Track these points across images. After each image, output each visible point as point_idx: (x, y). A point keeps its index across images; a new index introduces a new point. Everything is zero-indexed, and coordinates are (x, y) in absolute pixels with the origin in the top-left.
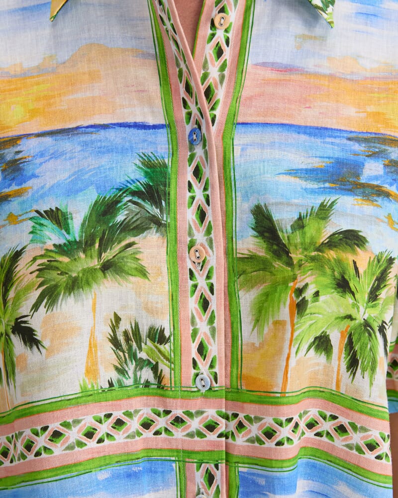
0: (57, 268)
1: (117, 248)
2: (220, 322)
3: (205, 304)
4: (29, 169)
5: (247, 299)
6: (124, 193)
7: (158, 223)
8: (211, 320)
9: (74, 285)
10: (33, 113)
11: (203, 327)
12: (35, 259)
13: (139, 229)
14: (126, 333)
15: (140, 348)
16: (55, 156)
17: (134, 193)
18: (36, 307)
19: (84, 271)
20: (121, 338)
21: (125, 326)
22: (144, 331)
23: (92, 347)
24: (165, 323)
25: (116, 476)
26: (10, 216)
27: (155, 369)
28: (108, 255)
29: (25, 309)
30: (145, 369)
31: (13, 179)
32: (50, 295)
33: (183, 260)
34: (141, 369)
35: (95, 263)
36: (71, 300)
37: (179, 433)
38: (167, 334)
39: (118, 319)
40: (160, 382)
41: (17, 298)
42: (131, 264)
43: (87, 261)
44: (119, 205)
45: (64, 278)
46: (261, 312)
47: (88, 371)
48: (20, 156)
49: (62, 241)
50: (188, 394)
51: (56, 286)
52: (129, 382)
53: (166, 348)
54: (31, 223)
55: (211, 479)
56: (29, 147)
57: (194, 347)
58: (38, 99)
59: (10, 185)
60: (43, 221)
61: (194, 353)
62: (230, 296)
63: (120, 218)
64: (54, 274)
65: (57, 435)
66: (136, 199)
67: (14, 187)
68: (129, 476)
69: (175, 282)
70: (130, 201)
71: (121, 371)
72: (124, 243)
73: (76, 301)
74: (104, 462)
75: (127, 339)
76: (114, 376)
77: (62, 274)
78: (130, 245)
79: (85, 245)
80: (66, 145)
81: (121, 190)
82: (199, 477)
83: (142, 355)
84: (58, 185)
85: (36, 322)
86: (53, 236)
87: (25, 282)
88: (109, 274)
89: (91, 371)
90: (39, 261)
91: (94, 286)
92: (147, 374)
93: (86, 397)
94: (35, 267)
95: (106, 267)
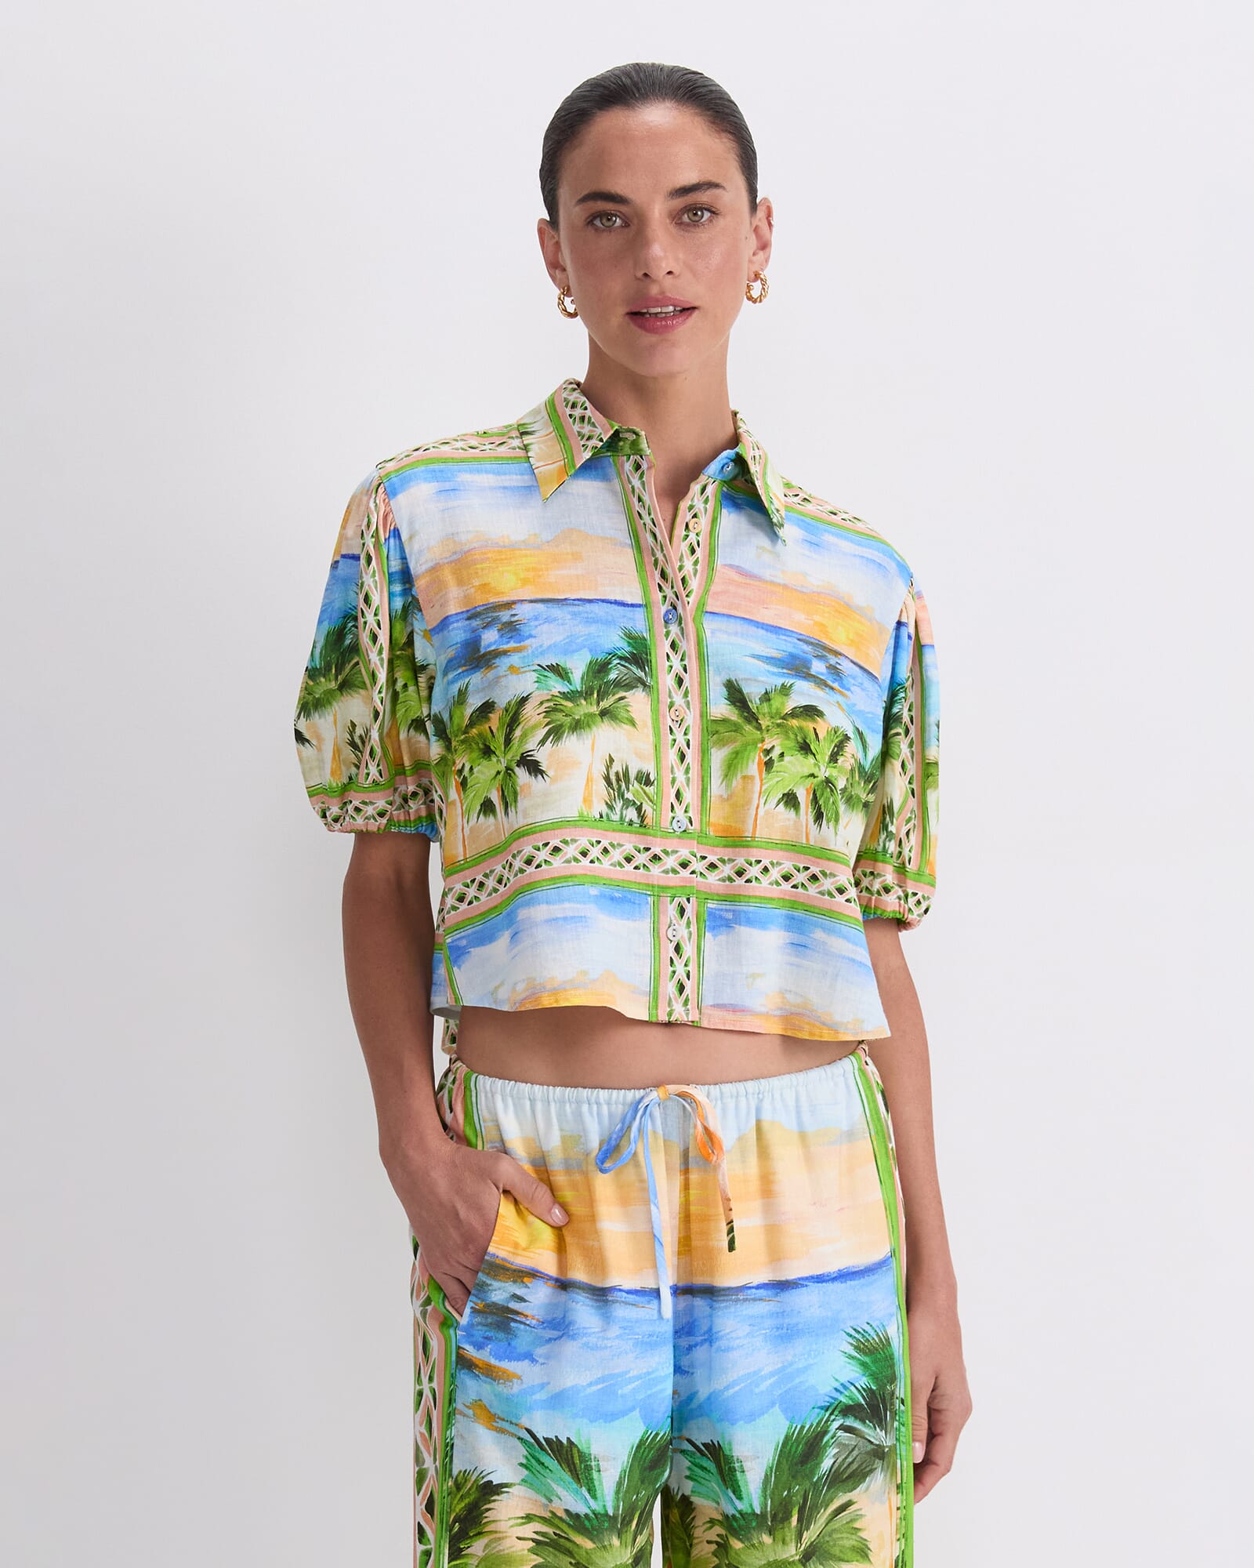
0: (562, 711)
1: (612, 699)
2: (694, 773)
3: (682, 757)
4: (525, 631)
5: (718, 757)
6: (613, 657)
7: (644, 684)
8: (687, 771)
9: (577, 726)
10: (525, 582)
11: (680, 777)
12: (542, 703)
13: (629, 687)
14: (617, 774)
15: (628, 789)
16: (548, 620)
17: (621, 658)
18: (543, 742)
19: (585, 714)
20: (613, 778)
21: (617, 767)
22: (632, 775)
23: (589, 780)
24: (649, 767)
25: (602, 896)
26: (511, 668)
27: (639, 809)
28: (604, 704)
29: (531, 744)
30: (630, 809)
31: (511, 637)
32: (555, 733)
33: (664, 717)
34: (627, 808)
35: (594, 709)
36: (574, 737)
37: (656, 870)
38: (652, 778)
39: (612, 760)
40: (642, 821)
41: (524, 736)
42: (623, 714)
43: (587, 708)
44: (610, 666)
45: (569, 719)
46: (731, 766)
47: (585, 800)
48: (516, 618)
49: (566, 690)
50: (666, 835)
51: (561, 726)
52: (616, 817)
53: (650, 790)
54: (535, 675)
55: (682, 911)
56: (523, 612)
57: (673, 793)
58: (528, 570)
59: (508, 642)
60: (546, 673)
61: (673, 799)
62: (704, 753)
63: (613, 676)
64: (559, 716)
65: (556, 850)
66: (623, 663)
67: (512, 645)
68: (612, 899)
69: (657, 734)
70: (618, 664)
71: (611, 807)
72: (617, 696)
73: (578, 739)
74: (595, 881)
75: (618, 780)
76: (605, 810)
77: (566, 715)
78: (622, 698)
79: (587, 694)
80: (556, 612)
81: (610, 654)
82: (672, 910)
83: (629, 796)
84: (555, 645)
85: (542, 756)
86: (557, 686)
87: (532, 723)
88: (605, 719)
89: (587, 800)
90: (546, 705)
91: (594, 729)
92: (631, 814)
93: (581, 822)
94: (542, 709)
95: (604, 713)
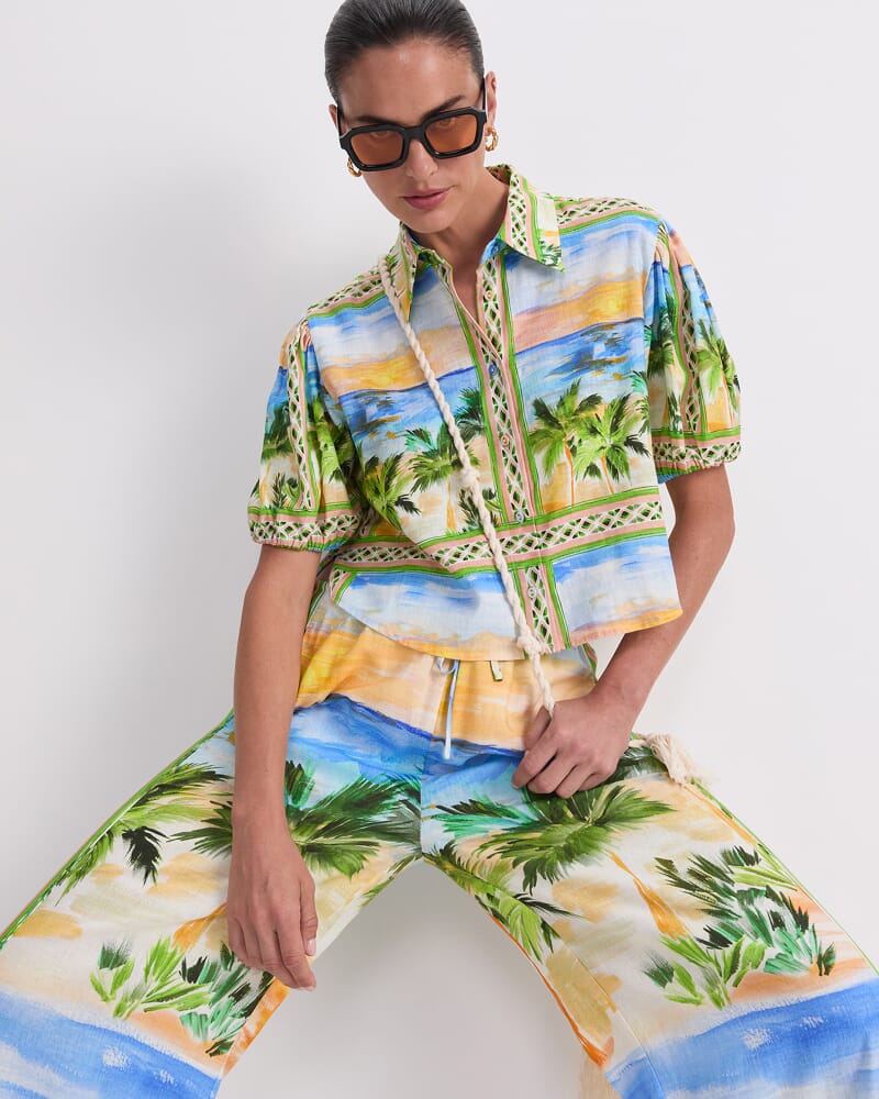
0: (426, 466)
2: (524, 478)
3: (514, 469)
5: (539, 459)
7: (480, 429)
8: (519, 478)
9: (437, 476)
10: (396, 380)
11: (515, 483)
12: (411, 461)
18: (414, 489)
19: (442, 467)
20: (467, 502)
21: (468, 495)
23: (450, 510)
24: (491, 485)
26: (388, 433)
29: (406, 490)
31: (386, 411)
33: (498, 445)
35: (448, 462)
36: (435, 485)
37: (511, 552)
38: (494, 492)
39: (463, 492)
40: (495, 523)
41: (400, 484)
43: (443, 462)
45: (430, 472)
46: (548, 463)
47: (449, 523)
48: (389, 400)
49: (427, 450)
50: (512, 526)
51: (425, 477)
52: (476, 527)
53: (494, 501)
54: (405, 439)
55: (535, 576)
56: (394, 397)
57: (511, 496)
58: (398, 372)
59: (384, 414)
60: (413, 437)
61: (512, 500)
62: (529, 459)
64: (424, 470)
66: (464, 420)
67: (388, 416)
69: (494, 459)
71: (470, 523)
73: (438, 485)
75: (471, 502)
76: (466, 525)
79: (442, 451)
82: (528, 577)
84: (417, 416)
85: (414, 499)
86: (421, 447)
87: (405, 475)
89: (451, 524)
90: (414, 462)
91: (449, 475)
93: (450, 537)
94: (411, 465)
